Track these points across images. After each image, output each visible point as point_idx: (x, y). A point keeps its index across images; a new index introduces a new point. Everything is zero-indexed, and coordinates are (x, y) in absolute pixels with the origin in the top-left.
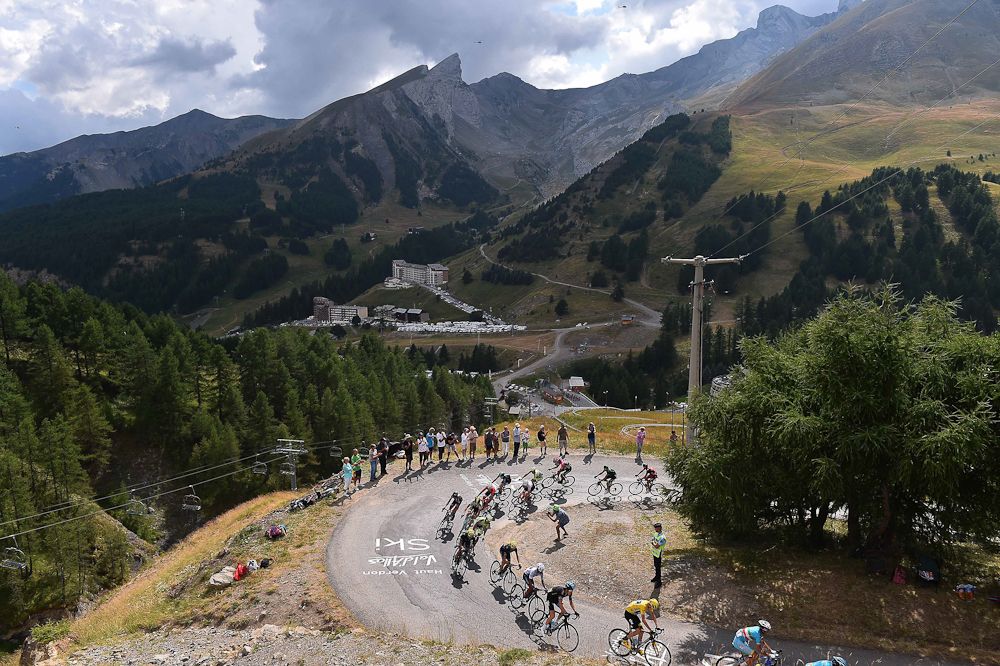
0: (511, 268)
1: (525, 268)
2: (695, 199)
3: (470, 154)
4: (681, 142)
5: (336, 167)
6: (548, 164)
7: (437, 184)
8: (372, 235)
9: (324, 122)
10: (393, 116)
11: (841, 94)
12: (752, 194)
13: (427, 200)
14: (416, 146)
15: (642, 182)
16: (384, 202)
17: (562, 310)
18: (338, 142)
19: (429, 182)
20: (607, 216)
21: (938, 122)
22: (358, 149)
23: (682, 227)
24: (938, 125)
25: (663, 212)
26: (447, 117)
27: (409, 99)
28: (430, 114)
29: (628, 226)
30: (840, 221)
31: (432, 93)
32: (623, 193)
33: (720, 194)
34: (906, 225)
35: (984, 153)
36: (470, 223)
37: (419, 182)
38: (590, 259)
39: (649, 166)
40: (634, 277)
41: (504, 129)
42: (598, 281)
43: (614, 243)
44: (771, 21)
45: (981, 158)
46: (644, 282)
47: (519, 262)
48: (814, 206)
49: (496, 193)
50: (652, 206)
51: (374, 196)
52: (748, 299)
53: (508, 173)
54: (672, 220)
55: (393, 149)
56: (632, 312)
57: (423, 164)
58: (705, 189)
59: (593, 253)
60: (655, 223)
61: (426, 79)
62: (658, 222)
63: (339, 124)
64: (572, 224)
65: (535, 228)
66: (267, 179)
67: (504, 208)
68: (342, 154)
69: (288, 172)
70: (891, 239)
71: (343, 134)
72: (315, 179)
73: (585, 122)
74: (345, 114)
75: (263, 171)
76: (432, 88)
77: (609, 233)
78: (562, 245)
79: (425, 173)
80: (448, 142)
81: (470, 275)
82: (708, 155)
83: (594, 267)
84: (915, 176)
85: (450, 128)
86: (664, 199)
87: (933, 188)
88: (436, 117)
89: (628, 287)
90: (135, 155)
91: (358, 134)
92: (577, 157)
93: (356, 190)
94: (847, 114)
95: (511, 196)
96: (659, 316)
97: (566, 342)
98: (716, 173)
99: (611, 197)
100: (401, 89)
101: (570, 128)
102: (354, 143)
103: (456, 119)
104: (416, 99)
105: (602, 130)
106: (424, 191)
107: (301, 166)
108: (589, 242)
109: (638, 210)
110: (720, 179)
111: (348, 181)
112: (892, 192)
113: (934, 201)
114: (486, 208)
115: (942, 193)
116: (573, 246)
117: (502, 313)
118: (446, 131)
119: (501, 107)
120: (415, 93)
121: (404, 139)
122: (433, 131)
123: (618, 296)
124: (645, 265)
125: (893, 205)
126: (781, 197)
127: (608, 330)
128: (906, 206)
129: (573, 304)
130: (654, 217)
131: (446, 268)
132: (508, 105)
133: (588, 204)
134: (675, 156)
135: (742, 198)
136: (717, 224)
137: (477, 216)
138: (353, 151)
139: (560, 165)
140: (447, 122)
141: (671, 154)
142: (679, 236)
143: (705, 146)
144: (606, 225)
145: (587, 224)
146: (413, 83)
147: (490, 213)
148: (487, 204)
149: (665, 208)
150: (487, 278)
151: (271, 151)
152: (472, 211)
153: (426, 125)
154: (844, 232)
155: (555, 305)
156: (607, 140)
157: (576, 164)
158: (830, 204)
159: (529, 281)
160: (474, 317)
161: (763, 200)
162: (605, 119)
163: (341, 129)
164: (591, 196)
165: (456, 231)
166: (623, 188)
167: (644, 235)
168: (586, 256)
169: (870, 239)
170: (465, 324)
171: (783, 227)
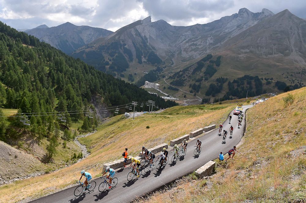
0: (174, 87)
1: (177, 87)
2: (211, 77)
3: (154, 48)
4: (210, 62)
5: (121, 51)
6: (174, 52)
7: (147, 58)
8: (137, 73)
9: (117, 37)
10: (134, 36)
12: (221, 77)
13: (144, 62)
14: (141, 46)
15: (201, 72)
16: (134, 62)
17: (185, 97)
18: (121, 44)
19: (145, 57)
20: (193, 78)
22: (126, 46)
23: (208, 82)
25: (204, 79)
26: (148, 37)
27: (137, 31)
28: (143, 35)
29: (197, 81)
30: (236, 84)
31: (144, 29)
32: (197, 74)
33: (216, 76)
34: (247, 87)
35: (269, 72)
36: (157, 70)
37: (142, 57)
38: (190, 87)
39: (202, 67)
40: (198, 92)
41: (162, 39)
42: (191, 92)
43: (195, 84)
44: (242, 13)
46: (199, 93)
47: (175, 86)
48: (232, 81)
49: (162, 61)
50: (202, 77)
51: (131, 60)
52: (216, 98)
53: (164, 55)
54: (206, 81)
55: (135, 47)
56: (197, 98)
57: (143, 51)
58: (213, 75)
59: (190, 86)
61: (142, 25)
62: (203, 81)
63: (121, 38)
64: (186, 79)
65: (178, 78)
66: (104, 53)
67: (164, 66)
68: (123, 47)
69: (109, 52)
70: (243, 90)
72: (117, 54)
73: (185, 39)
74: (122, 35)
75: (103, 51)
76: (144, 27)
77: (194, 82)
78: (184, 83)
79: (143, 54)
80: (148, 44)
81: (165, 87)
82: (215, 66)
83: (191, 89)
85: (148, 40)
86: (205, 76)
87: (254, 80)
88: (145, 36)
89: (197, 94)
90: (56, 37)
91: (126, 42)
92: (182, 51)
93: (127, 58)
95: (165, 62)
96: (202, 99)
98: (216, 71)
99: (194, 74)
100: (136, 28)
101: (180, 41)
102: (125, 45)
103: (150, 37)
104: (139, 30)
105: (190, 44)
106: (144, 60)
107: (113, 50)
108: (190, 83)
109: (199, 78)
110: (216, 73)
111: (124, 55)
112: (246, 80)
113: (253, 83)
114: (159, 65)
116: (186, 84)
117: (173, 96)
118: (147, 41)
119: (161, 32)
120: (139, 28)
121: (137, 44)
122: (144, 40)
123: (195, 95)
124: (200, 89)
125: (246, 83)
126: (227, 79)
127: (193, 101)
128: (248, 83)
129: (187, 96)
130: (202, 79)
131: (159, 85)
132: (163, 31)
133: (190, 75)
134: (208, 66)
135: (220, 78)
136: (214, 83)
137: (157, 68)
138: (125, 47)
139: (177, 53)
140: (148, 38)
141: (207, 65)
142: (206, 84)
143: (215, 64)
144: (193, 80)
145: (189, 79)
146: (139, 26)
147: (160, 67)
148: (159, 64)
149: (205, 78)
150: (169, 88)
151: (104, 45)
152: (156, 66)
153: (142, 39)
154: (236, 87)
155: (184, 95)
156: (191, 47)
157: (182, 53)
158: (235, 81)
159: (178, 90)
160: (168, 96)
161: (223, 79)
162: (191, 39)
163: (122, 40)
164: (190, 73)
165: (154, 72)
166: (197, 72)
167: (200, 83)
168: (189, 86)
169: (240, 89)
170: (166, 97)
171: (225, 85)
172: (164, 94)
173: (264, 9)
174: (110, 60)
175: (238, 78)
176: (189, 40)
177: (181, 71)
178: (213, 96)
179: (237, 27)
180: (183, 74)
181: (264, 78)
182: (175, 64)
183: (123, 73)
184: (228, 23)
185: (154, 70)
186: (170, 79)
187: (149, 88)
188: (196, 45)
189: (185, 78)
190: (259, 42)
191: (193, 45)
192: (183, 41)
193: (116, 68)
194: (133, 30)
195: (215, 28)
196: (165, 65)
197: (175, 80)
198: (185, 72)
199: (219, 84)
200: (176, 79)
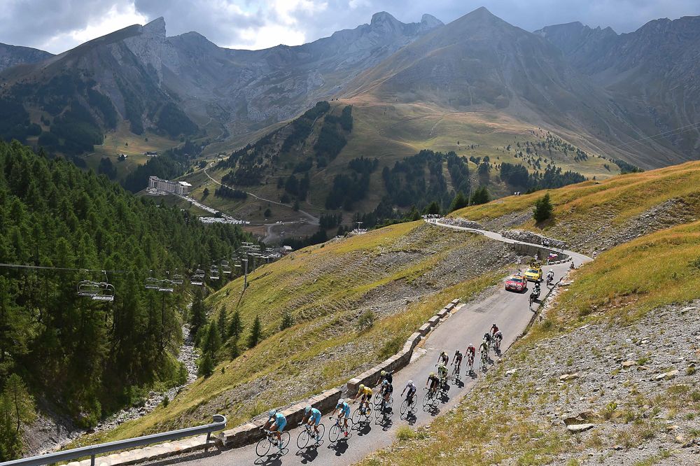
0: (232, 188)
1: (243, 190)
2: (333, 157)
3: (175, 96)
4: (325, 121)
5: (82, 100)
6: (229, 108)
7: (156, 118)
8: (125, 156)
9: (69, 64)
10: (120, 63)
11: (412, 95)
12: (362, 158)
13: (150, 129)
15: (304, 144)
16: (119, 129)
17: (268, 214)
18: (81, 81)
19: (150, 117)
20: (286, 163)
21: (457, 123)
22: (97, 88)
23: (327, 173)
24: (457, 125)
25: (316, 163)
26: (157, 66)
27: (129, 51)
28: (146, 63)
29: (298, 170)
30: (402, 176)
31: (147, 48)
32: (294, 150)
33: (346, 155)
34: (432, 181)
35: (475, 144)
36: (184, 151)
37: (143, 116)
38: (279, 187)
39: (308, 134)
40: (303, 199)
41: (196, 77)
42: (284, 200)
43: (292, 179)
44: (380, 23)
45: (472, 147)
46: (308, 201)
47: (237, 185)
48: (391, 167)
49: (197, 127)
50: (310, 159)
51: (112, 124)
52: (358, 214)
53: (202, 113)
54: (321, 168)
55: (122, 89)
56: (303, 217)
57: (144, 102)
58: (338, 152)
59: (280, 183)
60: (312, 169)
61: (141, 36)
62: (314, 168)
63: (81, 66)
64: (267, 166)
65: (243, 164)
66: (31, 105)
67: (204, 139)
68: (86, 90)
69: (46, 101)
70: (424, 189)
71: (84, 75)
72: (68, 108)
73: (254, 79)
74: (85, 59)
75: (26, 98)
76: (146, 43)
77: (289, 173)
78: (261, 178)
79: (146, 110)
80: (159, 85)
81: (208, 191)
82: (340, 131)
83: (282, 192)
84: (439, 157)
85: (160, 75)
86: (317, 155)
87: (446, 163)
88: (150, 65)
89: (301, 204)
91: (96, 76)
92: (249, 105)
93: (98, 118)
94: (414, 111)
95: (207, 131)
96: (317, 220)
97: (273, 230)
98: (344, 143)
99: (288, 151)
100: (124, 42)
101: (243, 82)
102: (94, 83)
103: (164, 68)
104: (134, 50)
105: (267, 88)
106: (147, 123)
107: (56, 97)
108: (277, 177)
109: (302, 160)
110: (346, 146)
111: (92, 111)
112: (427, 163)
113: (445, 170)
114: (191, 138)
115: (449, 166)
116: (268, 179)
117: (231, 213)
118: (157, 77)
119: (192, 59)
120: (134, 45)
121: (129, 82)
122: (147, 74)
123: (296, 209)
124: (308, 192)
125: (427, 171)
126: (376, 161)
127: (293, 226)
128: (433, 172)
129: (274, 212)
130: (311, 165)
131: (190, 185)
132: (197, 58)
133: (275, 154)
134: (322, 130)
135: (357, 159)
136: (344, 173)
137: (186, 144)
138: (93, 88)
139: (237, 110)
140: (158, 70)
141: (320, 128)
142: (325, 177)
143: (339, 125)
144: (286, 168)
145: (276, 167)
146: (132, 38)
147: (195, 143)
148: (191, 136)
149: (318, 161)
150: (219, 193)
151: (29, 82)
152: (182, 140)
153: (143, 72)
154: (404, 183)
155: (263, 212)
156: (270, 95)
157: (249, 110)
158: (399, 167)
159: (244, 197)
160: (217, 216)
161: (367, 161)
162: (268, 79)
163: (83, 70)
164: (276, 149)
165: (176, 155)
166: (294, 146)
167: (307, 175)
168: (276, 185)
169: (415, 188)
170: (213, 219)
171: (376, 178)
172: (206, 211)
173: (425, 16)
174: (47, 123)
175: (406, 159)
176: (263, 80)
177: (249, 147)
178: (348, 209)
179: (372, 53)
180: (256, 153)
181: (468, 158)
182: (232, 136)
183: (83, 157)
184: (350, 44)
185: (176, 149)
186: (222, 168)
187: (161, 196)
188: (281, 90)
189: (264, 164)
190: (435, 76)
191: (275, 90)
192: (248, 83)
193: (62, 142)
194: (115, 46)
195: (322, 54)
196: (206, 138)
197: (234, 171)
198: (263, 147)
199: (360, 175)
200: (237, 166)
